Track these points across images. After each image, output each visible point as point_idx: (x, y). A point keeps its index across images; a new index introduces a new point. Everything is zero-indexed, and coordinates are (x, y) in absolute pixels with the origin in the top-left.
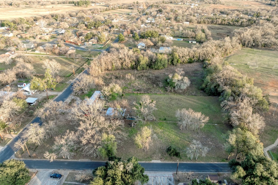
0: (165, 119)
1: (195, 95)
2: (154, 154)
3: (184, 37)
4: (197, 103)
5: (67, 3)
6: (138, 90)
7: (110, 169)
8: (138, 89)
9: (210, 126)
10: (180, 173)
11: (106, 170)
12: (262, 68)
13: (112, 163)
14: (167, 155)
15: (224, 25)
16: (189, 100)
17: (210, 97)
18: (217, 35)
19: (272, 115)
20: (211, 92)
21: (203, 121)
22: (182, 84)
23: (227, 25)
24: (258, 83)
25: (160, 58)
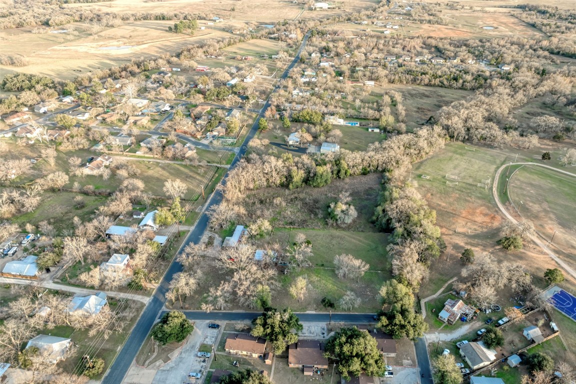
0: (323, 265)
1: (362, 231)
2: (309, 304)
3: (361, 119)
4: (363, 243)
5: (152, 18)
6: (291, 223)
7: (269, 318)
8: (290, 220)
9: (372, 273)
10: (332, 322)
11: (265, 320)
12: (464, 185)
13: (270, 313)
14: (322, 306)
15: (434, 86)
16: (354, 238)
17: (381, 233)
18: (417, 112)
19: (446, 260)
20: (382, 228)
21: (363, 269)
22: (347, 217)
23: (438, 86)
24: (448, 212)
25: (320, 172)
